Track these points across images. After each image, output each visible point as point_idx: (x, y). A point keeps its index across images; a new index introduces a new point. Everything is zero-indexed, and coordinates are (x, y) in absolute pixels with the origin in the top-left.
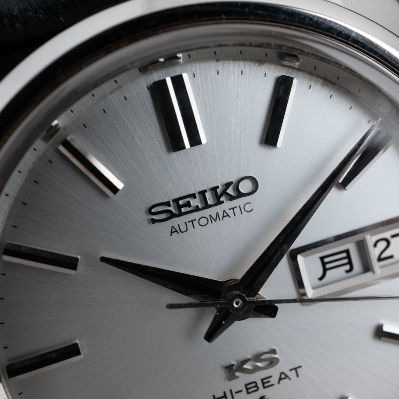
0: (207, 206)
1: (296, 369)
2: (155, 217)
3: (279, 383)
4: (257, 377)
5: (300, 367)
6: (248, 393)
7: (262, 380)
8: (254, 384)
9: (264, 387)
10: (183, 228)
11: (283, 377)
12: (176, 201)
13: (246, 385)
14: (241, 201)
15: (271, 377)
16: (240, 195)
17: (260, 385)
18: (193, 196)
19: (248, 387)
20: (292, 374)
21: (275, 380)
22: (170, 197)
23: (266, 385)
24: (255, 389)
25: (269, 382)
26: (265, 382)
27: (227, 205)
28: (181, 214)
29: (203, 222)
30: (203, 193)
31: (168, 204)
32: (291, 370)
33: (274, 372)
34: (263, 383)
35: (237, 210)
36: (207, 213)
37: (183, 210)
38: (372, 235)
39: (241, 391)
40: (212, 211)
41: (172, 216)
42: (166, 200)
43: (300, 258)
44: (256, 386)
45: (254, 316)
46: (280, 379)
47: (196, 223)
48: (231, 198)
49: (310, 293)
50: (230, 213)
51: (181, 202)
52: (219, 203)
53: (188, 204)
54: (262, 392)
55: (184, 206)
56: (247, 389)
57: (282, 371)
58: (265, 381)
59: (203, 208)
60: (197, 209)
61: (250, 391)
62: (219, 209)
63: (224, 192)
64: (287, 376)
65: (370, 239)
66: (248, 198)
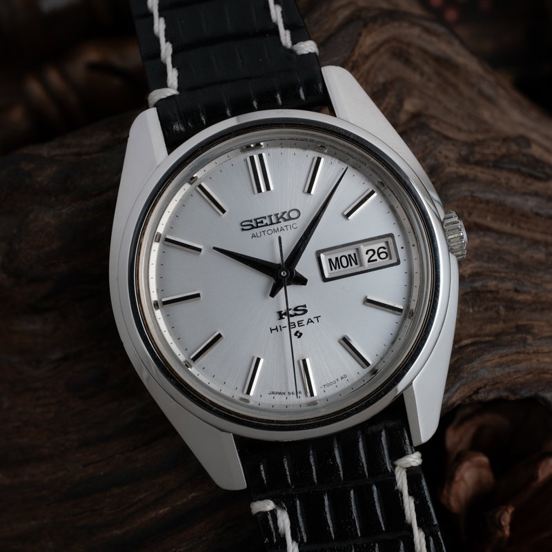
0: (272, 224)
1: (317, 317)
2: (245, 228)
3: (307, 324)
4: (295, 319)
5: (320, 316)
7: (298, 322)
8: (293, 324)
9: (299, 326)
10: (259, 235)
11: (310, 321)
12: (256, 220)
14: (291, 222)
15: (303, 320)
16: (290, 219)
17: (297, 324)
18: (265, 218)
19: (290, 325)
20: (315, 320)
21: (305, 322)
22: (252, 218)
25: (302, 323)
26: (300, 323)
27: (283, 224)
28: (258, 227)
29: (270, 232)
30: (270, 216)
31: (251, 221)
32: (314, 318)
33: (305, 318)
34: (299, 324)
35: (289, 227)
36: (272, 227)
37: (259, 225)
38: (365, 246)
39: (286, 327)
40: (275, 227)
41: (253, 227)
42: (250, 219)
43: (322, 256)
44: (295, 325)
45: (294, 284)
46: (308, 322)
47: (266, 232)
48: (285, 220)
49: (327, 275)
50: (285, 228)
51: (258, 221)
52: (278, 222)
53: (262, 222)
54: (298, 328)
55: (259, 222)
57: (309, 318)
59: (270, 225)
60: (267, 225)
61: (291, 327)
62: (278, 226)
63: (282, 217)
64: (312, 321)
65: (364, 249)
66: (295, 221)
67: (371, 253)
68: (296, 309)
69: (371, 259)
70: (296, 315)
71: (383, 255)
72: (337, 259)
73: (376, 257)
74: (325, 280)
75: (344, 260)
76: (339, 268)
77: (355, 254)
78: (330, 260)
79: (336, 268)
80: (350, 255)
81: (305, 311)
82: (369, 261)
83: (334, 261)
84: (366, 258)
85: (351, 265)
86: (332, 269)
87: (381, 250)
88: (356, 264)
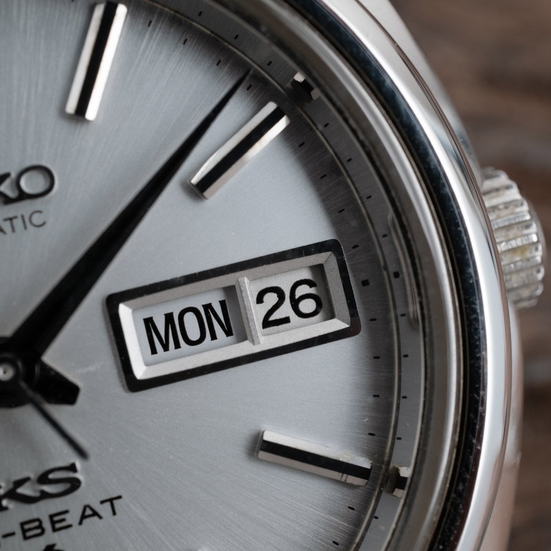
1: (111, 500)
3: (80, 523)
4: (43, 510)
5: (119, 497)
6: (26, 538)
7: (51, 517)
8: (36, 524)
9: (55, 530)
11: (89, 513)
13: (22, 524)
14: (24, 208)
15: (66, 512)
16: (23, 196)
17: (47, 525)
19: (27, 527)
20: (105, 510)
21: (74, 518)
23: (58, 526)
24: (39, 531)
25: (63, 520)
26: (57, 522)
27: (1, 211)
32: (102, 502)
33: (73, 504)
34: (53, 523)
35: (18, 223)
39: (13, 534)
43: (124, 311)
44: (40, 526)
46: (83, 517)
50: (6, 226)
54: (50, 537)
56: (24, 531)
57: (86, 503)
58: (56, 518)
61: (29, 534)
64: (95, 514)
66: (38, 204)
67: (271, 299)
68: (43, 479)
69: (272, 318)
70: (45, 495)
71: (308, 306)
72: (169, 318)
73: (286, 310)
74: (134, 385)
75: (191, 321)
76: (177, 346)
77: (223, 303)
78: (149, 323)
79: (166, 348)
80: (208, 307)
81: (75, 484)
82: (267, 323)
83: (160, 324)
84: (257, 313)
85: (214, 337)
86: (154, 351)
87: (303, 290)
88: (228, 332)
